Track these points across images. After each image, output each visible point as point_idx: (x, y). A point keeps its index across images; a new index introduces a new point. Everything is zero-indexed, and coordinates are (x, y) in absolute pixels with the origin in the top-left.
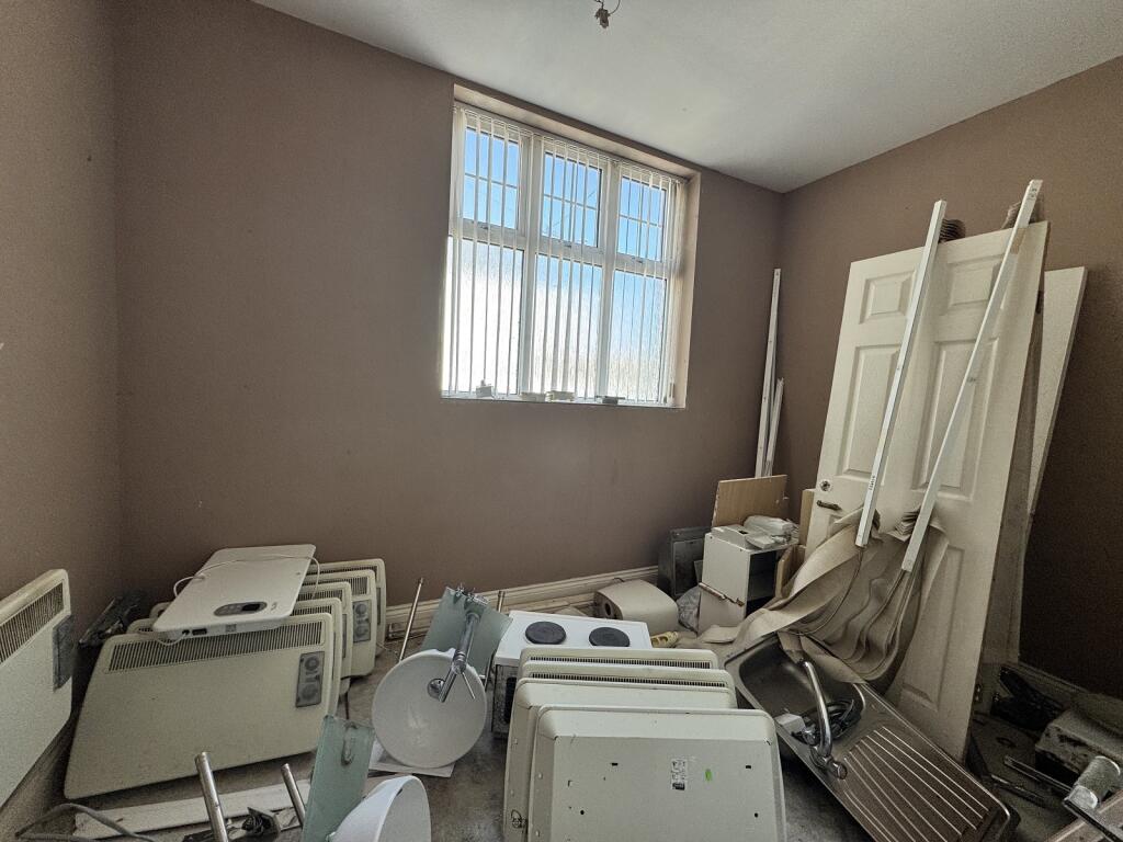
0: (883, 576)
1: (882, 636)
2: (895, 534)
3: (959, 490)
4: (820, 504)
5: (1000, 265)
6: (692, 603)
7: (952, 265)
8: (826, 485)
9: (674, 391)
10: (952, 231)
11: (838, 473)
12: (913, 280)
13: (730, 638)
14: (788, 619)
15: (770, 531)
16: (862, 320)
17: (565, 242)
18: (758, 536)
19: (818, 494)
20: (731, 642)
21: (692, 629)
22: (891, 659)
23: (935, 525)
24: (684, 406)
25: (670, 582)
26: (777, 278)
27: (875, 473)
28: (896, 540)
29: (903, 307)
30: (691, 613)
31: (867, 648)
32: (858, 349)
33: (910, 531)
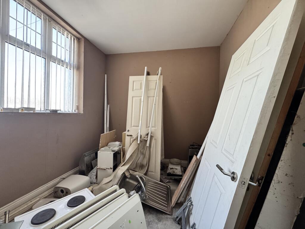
0: (143, 149)
1: (145, 162)
2: (145, 139)
3: (154, 127)
4: (128, 136)
5: (157, 82)
6: (93, 175)
7: (149, 81)
8: (128, 131)
9: (78, 108)
10: (148, 74)
11: (131, 127)
12: (142, 83)
13: (110, 180)
14: (126, 167)
15: (116, 146)
16: (133, 90)
17: (25, 42)
18: (113, 148)
19: (126, 133)
20: (111, 181)
21: (95, 183)
22: (147, 167)
23: (152, 135)
24: (82, 113)
25: (84, 171)
26: (106, 77)
27: (140, 126)
28: (145, 140)
29: (141, 88)
30: (94, 178)
31: (142, 167)
32: (133, 97)
33: (148, 137)
